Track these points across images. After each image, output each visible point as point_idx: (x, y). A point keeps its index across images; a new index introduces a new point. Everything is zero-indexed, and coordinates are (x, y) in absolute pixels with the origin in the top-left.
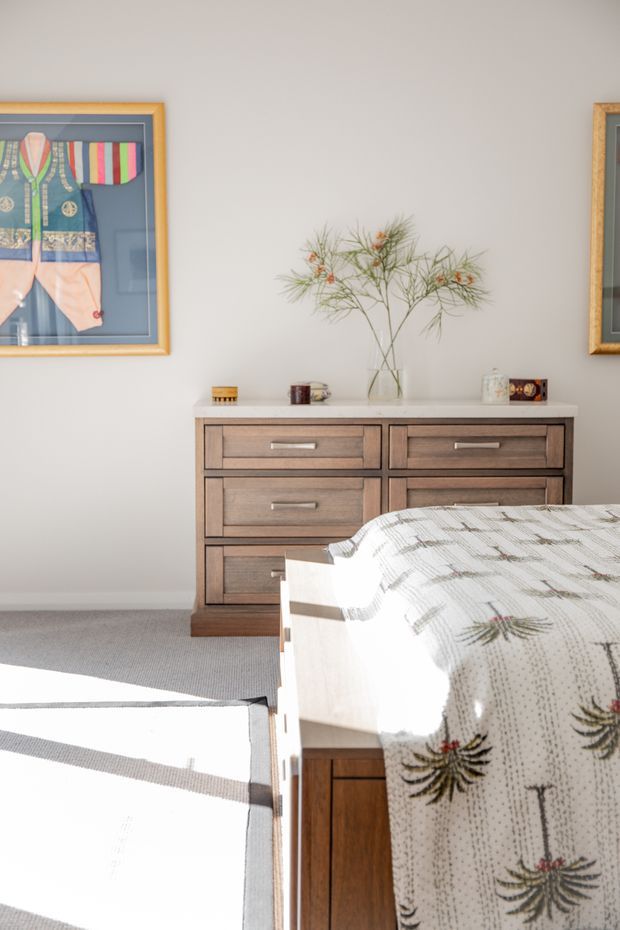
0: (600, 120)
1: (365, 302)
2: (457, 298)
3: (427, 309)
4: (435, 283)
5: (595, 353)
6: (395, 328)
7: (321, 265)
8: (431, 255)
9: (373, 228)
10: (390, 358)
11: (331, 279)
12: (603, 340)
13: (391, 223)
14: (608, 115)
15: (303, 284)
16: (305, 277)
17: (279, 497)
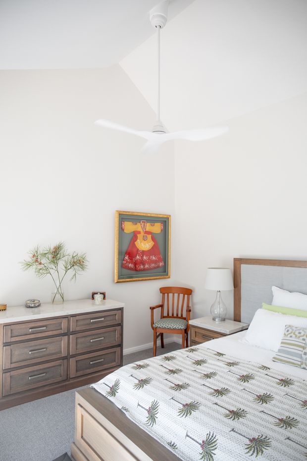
0: (117, 215)
1: (51, 270)
2: (80, 268)
3: (71, 272)
4: (74, 264)
5: (117, 282)
6: (61, 280)
7: (36, 259)
8: (71, 254)
9: (52, 246)
10: (59, 290)
11: (40, 264)
12: (119, 279)
13: (58, 244)
14: (119, 214)
15: (29, 265)
16: (29, 262)
17: (32, 348)
